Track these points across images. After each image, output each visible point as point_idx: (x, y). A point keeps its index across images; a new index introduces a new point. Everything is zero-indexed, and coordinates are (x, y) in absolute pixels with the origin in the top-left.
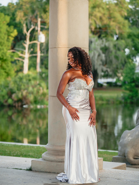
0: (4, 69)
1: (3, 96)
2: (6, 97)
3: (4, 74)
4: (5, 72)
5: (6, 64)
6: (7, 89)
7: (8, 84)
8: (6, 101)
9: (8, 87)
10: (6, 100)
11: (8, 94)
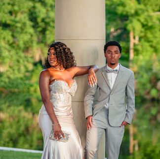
0: (149, 41)
1: (144, 85)
2: (149, 86)
3: (149, 48)
4: (151, 46)
5: (152, 33)
6: (150, 74)
7: (152, 65)
8: (149, 93)
9: (151, 70)
10: (148, 90)
11: (150, 81)
